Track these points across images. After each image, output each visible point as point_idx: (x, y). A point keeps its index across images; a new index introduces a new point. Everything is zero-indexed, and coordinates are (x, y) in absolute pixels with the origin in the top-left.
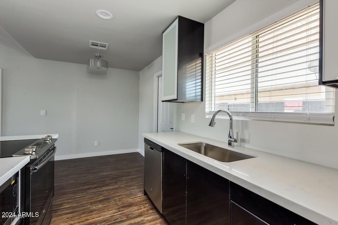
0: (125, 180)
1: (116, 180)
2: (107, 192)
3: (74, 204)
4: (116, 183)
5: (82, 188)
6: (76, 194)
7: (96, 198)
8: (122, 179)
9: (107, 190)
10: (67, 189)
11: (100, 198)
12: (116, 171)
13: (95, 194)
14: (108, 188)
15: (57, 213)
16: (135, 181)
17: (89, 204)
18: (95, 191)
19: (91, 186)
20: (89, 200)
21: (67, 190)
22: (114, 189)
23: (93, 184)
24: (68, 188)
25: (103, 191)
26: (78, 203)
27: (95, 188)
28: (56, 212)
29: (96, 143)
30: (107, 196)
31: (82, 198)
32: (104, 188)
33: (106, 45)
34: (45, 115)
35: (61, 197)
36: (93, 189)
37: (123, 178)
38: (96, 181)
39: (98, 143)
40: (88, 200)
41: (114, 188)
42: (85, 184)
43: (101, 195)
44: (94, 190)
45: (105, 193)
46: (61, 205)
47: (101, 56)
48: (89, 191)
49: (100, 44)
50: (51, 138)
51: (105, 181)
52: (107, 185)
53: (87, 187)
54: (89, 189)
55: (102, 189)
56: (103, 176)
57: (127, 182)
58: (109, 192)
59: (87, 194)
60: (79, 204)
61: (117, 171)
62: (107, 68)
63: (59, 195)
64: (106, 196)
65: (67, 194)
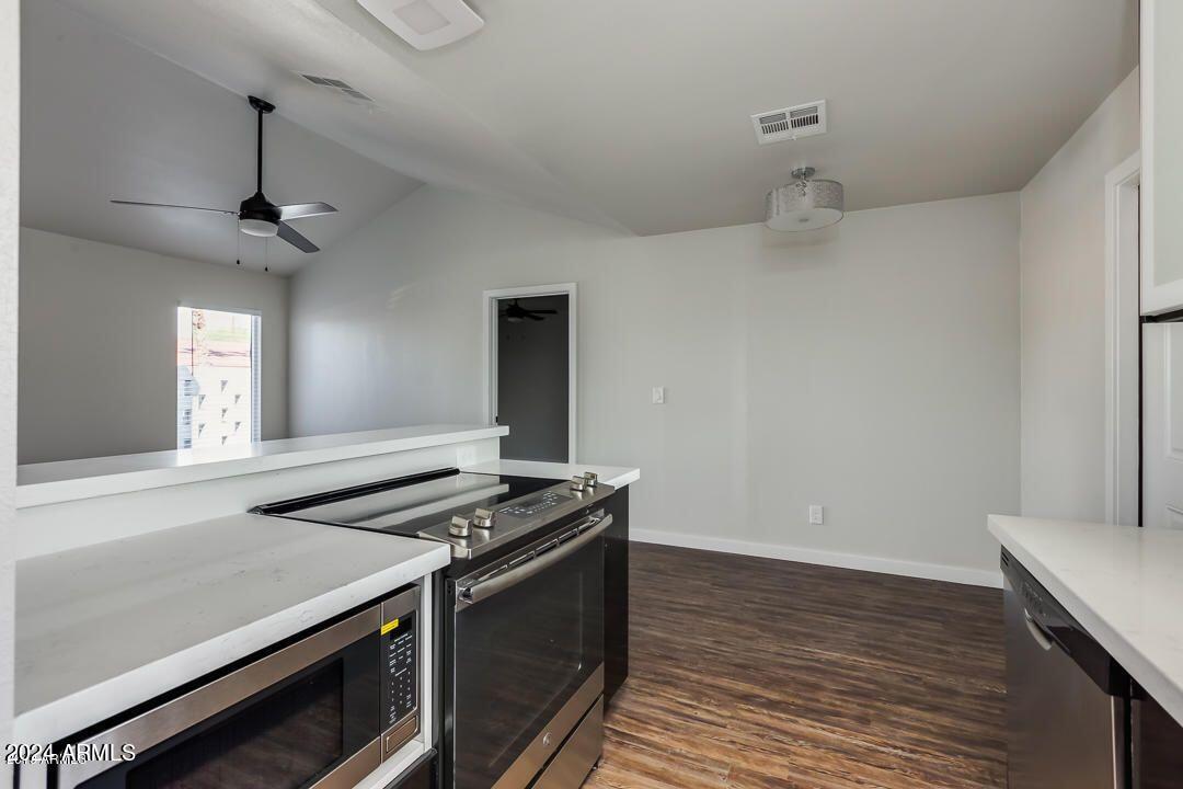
0: (913, 729)
1: (866, 706)
2: (808, 750)
3: (679, 740)
4: (864, 720)
5: (725, 682)
6: (700, 701)
7: (759, 756)
8: (899, 715)
9: (816, 743)
10: (678, 667)
11: (774, 764)
12: (875, 657)
13: (762, 736)
14: (819, 731)
15: (623, 752)
16: (967, 755)
17: (727, 772)
18: (767, 720)
19: (757, 690)
20: (731, 750)
21: (679, 671)
22: (845, 752)
23: (770, 683)
24: (686, 665)
25: (796, 737)
26: (693, 744)
27: (771, 705)
28: (622, 744)
29: (813, 513)
30: (805, 771)
31: (714, 728)
32: (803, 726)
33: (815, 109)
34: (661, 401)
35: (654, 692)
36: (763, 705)
37: (906, 710)
38: (781, 672)
39: (820, 516)
40: (726, 751)
41: (845, 746)
42: (742, 670)
43: (783, 752)
44: (764, 716)
45: (799, 750)
46: (643, 721)
47: (813, 169)
48: (744, 711)
49: (792, 114)
50: (596, 482)
51: (816, 687)
52: (819, 715)
53: (743, 687)
54: (746, 698)
55: (793, 726)
56: (818, 661)
57: (919, 742)
58: (820, 759)
59: (732, 717)
60: (694, 753)
61: (881, 658)
62: (837, 212)
63: (651, 680)
64: (801, 773)
65: (676, 687)
